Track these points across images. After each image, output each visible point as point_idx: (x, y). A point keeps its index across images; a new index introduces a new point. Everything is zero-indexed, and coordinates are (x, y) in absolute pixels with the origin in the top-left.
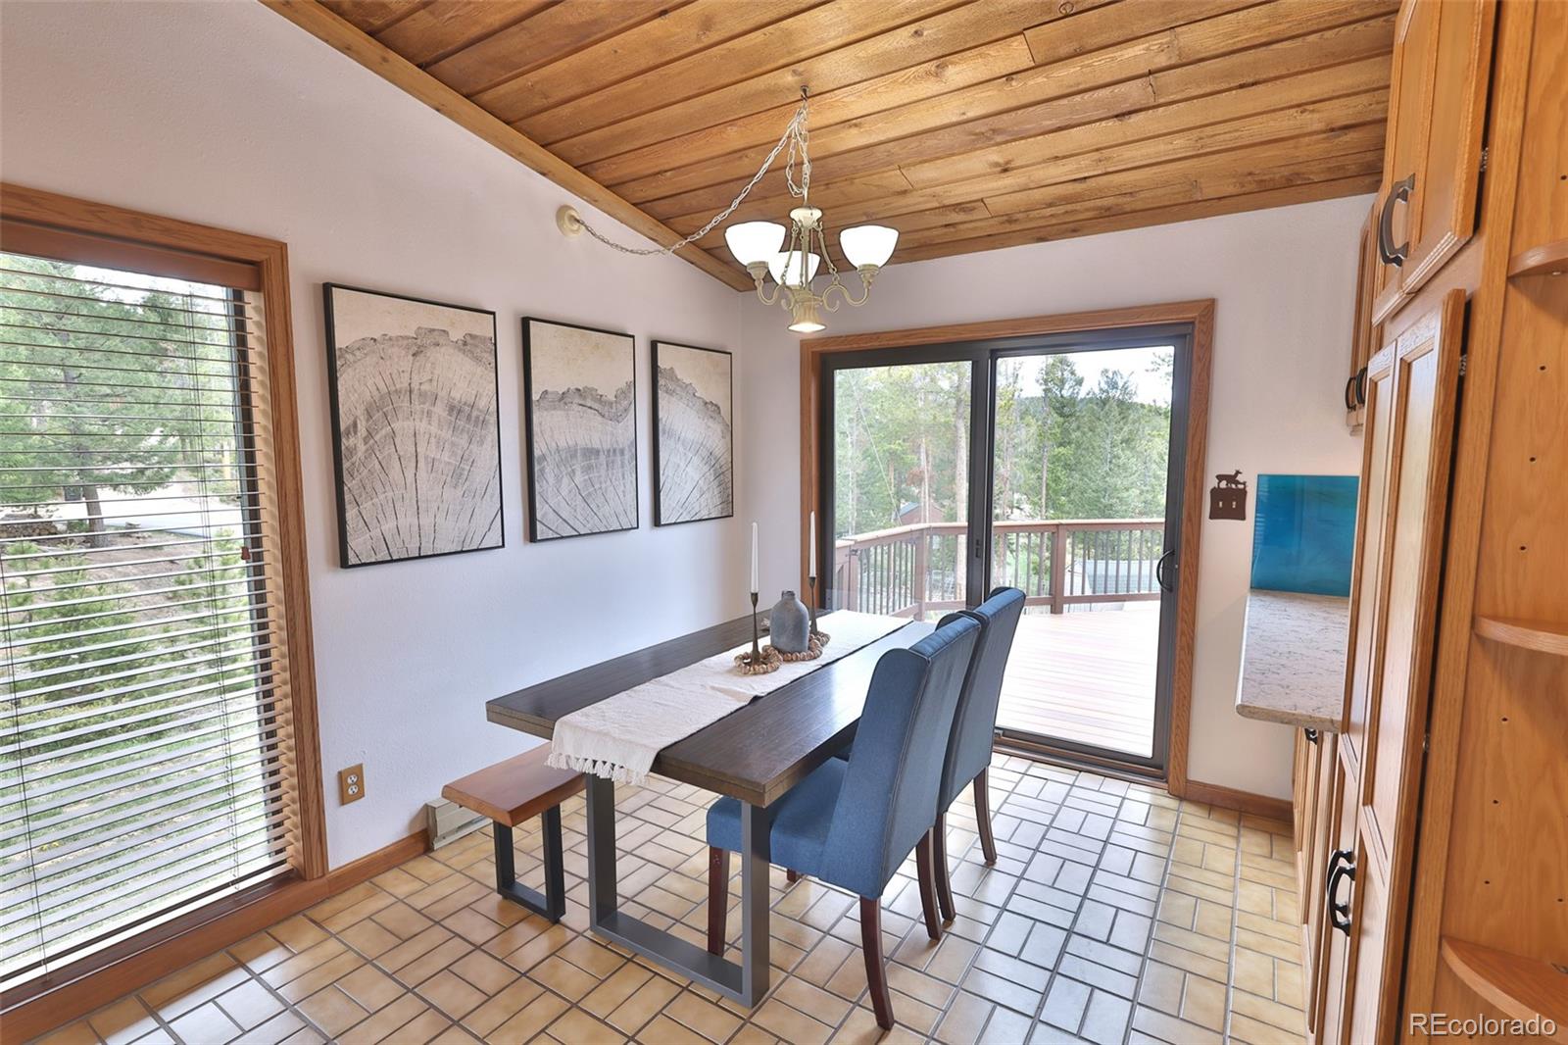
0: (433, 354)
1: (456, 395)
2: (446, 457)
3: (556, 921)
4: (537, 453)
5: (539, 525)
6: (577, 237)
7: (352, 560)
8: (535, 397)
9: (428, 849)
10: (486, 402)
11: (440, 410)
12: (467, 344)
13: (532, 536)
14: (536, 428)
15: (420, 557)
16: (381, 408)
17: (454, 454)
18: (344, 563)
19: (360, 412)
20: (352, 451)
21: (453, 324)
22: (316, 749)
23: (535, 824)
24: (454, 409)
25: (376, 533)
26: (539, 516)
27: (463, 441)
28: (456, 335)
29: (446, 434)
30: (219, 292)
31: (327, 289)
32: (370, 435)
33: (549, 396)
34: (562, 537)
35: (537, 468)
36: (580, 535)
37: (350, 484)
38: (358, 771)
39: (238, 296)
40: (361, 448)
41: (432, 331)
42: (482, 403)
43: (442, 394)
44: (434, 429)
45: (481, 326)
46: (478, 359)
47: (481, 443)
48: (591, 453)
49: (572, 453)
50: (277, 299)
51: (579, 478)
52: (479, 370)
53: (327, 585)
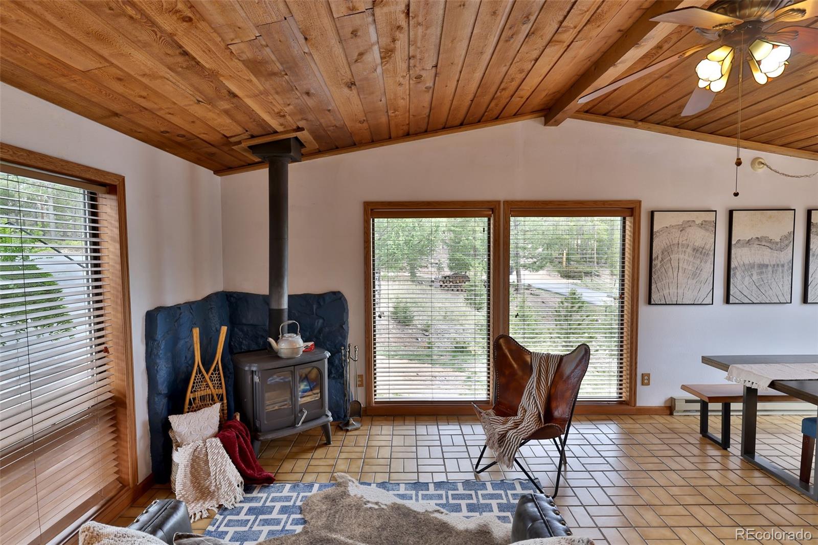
0: (688, 230)
1: (697, 244)
2: (690, 268)
3: (726, 449)
4: (733, 266)
5: (731, 297)
6: (762, 170)
7: (653, 302)
8: (733, 242)
9: (671, 414)
10: (709, 245)
11: (689, 250)
12: (703, 225)
13: (727, 301)
14: (733, 256)
15: (677, 304)
16: (667, 251)
17: (694, 267)
18: (650, 303)
19: (660, 252)
20: (656, 265)
21: (697, 217)
22: (636, 363)
23: (719, 406)
24: (695, 250)
25: (661, 294)
26: (731, 293)
27: (698, 262)
28: (698, 222)
29: (691, 259)
30: (619, 218)
31: (652, 213)
32: (662, 260)
33: (741, 242)
34: (743, 303)
35: (732, 272)
36: (754, 303)
37: (654, 276)
38: (648, 375)
39: (624, 219)
40: (659, 264)
41: (688, 221)
42: (707, 247)
43: (691, 244)
44: (686, 257)
45: (710, 217)
46: (707, 230)
47: (706, 262)
48: (763, 266)
49: (752, 266)
50: (637, 219)
51: (755, 277)
52: (707, 234)
53: (644, 311)
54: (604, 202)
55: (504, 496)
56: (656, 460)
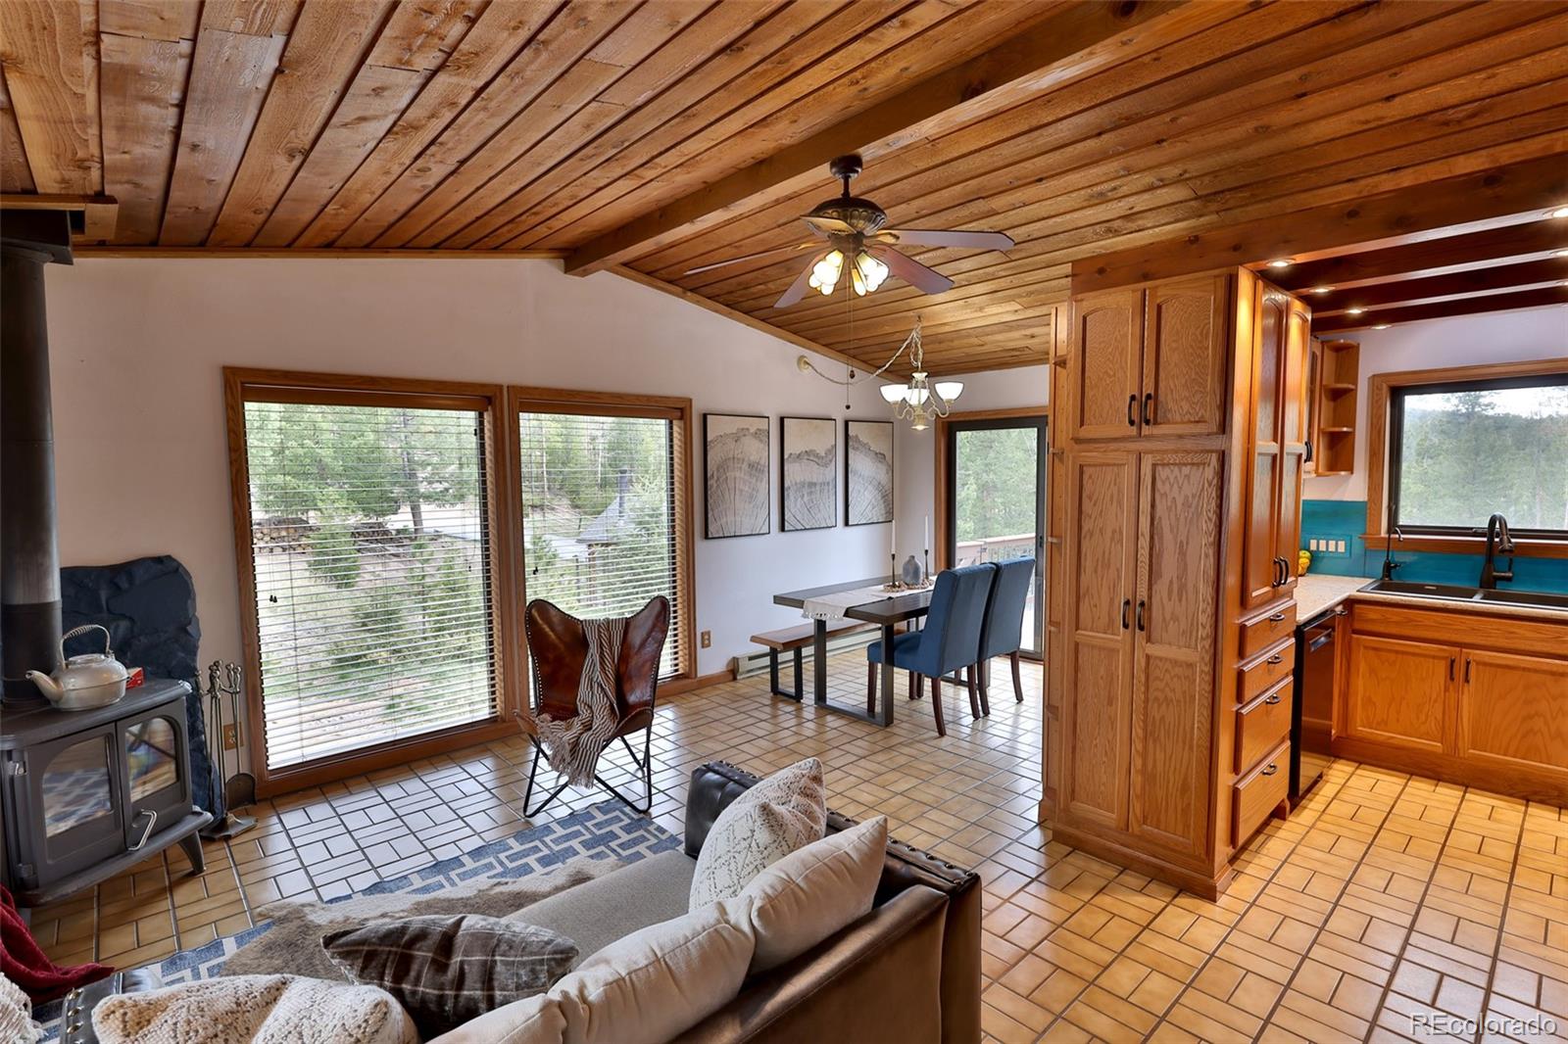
0: (743, 439)
1: (752, 458)
2: (747, 489)
3: (799, 702)
4: (786, 486)
5: (786, 523)
6: (807, 371)
7: (710, 536)
8: (786, 457)
9: (735, 679)
10: (764, 461)
11: (745, 466)
12: (757, 434)
13: (783, 529)
14: (786, 473)
15: (735, 536)
16: (723, 466)
17: (749, 487)
18: (706, 537)
19: (715, 469)
20: (712, 486)
21: (751, 425)
22: (695, 620)
23: (790, 655)
24: (751, 466)
25: (719, 523)
26: (786, 518)
27: (754, 480)
28: (752, 431)
29: (747, 478)
30: (663, 421)
31: (705, 416)
32: (718, 479)
33: (793, 457)
34: (797, 530)
35: (786, 493)
36: (806, 529)
37: (710, 501)
38: (709, 633)
39: (671, 422)
40: (715, 485)
41: (743, 429)
42: (762, 462)
43: (746, 459)
44: (742, 475)
45: (762, 424)
46: (761, 441)
47: (761, 481)
48: (812, 485)
49: (803, 484)
50: (688, 423)
51: (806, 498)
52: (762, 446)
53: (701, 546)
54: (649, 398)
55: (583, 830)
56: (739, 732)
